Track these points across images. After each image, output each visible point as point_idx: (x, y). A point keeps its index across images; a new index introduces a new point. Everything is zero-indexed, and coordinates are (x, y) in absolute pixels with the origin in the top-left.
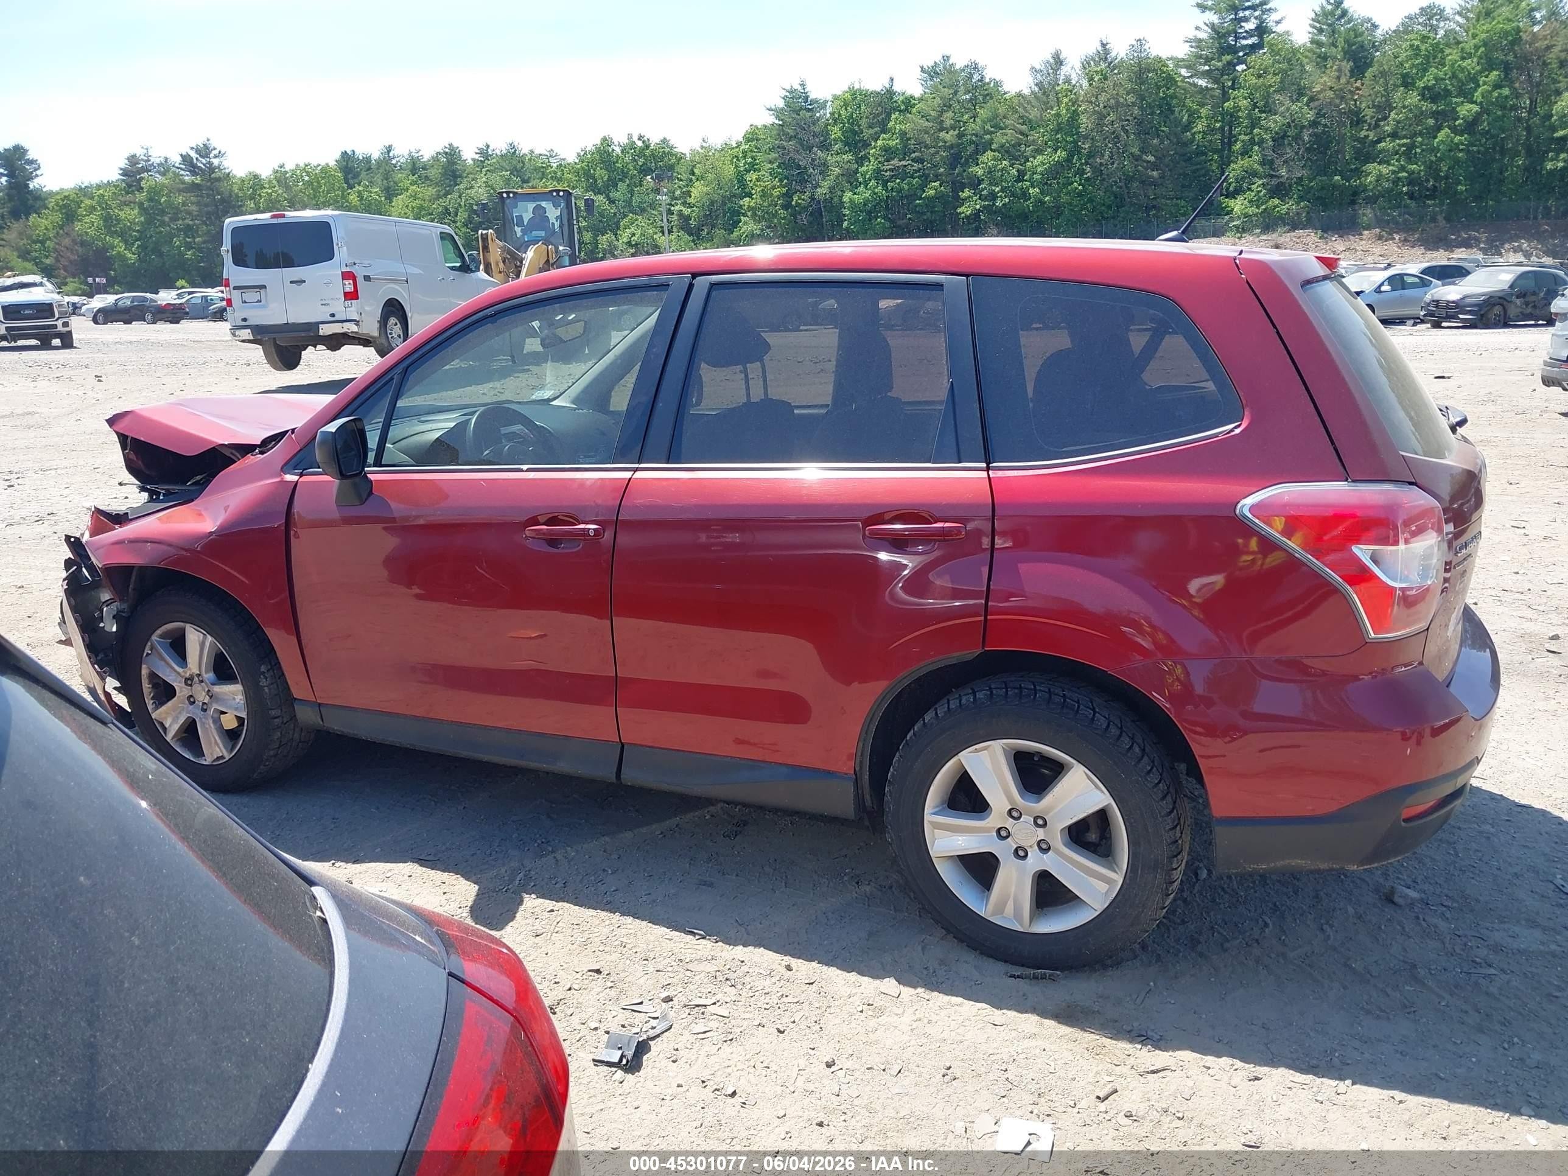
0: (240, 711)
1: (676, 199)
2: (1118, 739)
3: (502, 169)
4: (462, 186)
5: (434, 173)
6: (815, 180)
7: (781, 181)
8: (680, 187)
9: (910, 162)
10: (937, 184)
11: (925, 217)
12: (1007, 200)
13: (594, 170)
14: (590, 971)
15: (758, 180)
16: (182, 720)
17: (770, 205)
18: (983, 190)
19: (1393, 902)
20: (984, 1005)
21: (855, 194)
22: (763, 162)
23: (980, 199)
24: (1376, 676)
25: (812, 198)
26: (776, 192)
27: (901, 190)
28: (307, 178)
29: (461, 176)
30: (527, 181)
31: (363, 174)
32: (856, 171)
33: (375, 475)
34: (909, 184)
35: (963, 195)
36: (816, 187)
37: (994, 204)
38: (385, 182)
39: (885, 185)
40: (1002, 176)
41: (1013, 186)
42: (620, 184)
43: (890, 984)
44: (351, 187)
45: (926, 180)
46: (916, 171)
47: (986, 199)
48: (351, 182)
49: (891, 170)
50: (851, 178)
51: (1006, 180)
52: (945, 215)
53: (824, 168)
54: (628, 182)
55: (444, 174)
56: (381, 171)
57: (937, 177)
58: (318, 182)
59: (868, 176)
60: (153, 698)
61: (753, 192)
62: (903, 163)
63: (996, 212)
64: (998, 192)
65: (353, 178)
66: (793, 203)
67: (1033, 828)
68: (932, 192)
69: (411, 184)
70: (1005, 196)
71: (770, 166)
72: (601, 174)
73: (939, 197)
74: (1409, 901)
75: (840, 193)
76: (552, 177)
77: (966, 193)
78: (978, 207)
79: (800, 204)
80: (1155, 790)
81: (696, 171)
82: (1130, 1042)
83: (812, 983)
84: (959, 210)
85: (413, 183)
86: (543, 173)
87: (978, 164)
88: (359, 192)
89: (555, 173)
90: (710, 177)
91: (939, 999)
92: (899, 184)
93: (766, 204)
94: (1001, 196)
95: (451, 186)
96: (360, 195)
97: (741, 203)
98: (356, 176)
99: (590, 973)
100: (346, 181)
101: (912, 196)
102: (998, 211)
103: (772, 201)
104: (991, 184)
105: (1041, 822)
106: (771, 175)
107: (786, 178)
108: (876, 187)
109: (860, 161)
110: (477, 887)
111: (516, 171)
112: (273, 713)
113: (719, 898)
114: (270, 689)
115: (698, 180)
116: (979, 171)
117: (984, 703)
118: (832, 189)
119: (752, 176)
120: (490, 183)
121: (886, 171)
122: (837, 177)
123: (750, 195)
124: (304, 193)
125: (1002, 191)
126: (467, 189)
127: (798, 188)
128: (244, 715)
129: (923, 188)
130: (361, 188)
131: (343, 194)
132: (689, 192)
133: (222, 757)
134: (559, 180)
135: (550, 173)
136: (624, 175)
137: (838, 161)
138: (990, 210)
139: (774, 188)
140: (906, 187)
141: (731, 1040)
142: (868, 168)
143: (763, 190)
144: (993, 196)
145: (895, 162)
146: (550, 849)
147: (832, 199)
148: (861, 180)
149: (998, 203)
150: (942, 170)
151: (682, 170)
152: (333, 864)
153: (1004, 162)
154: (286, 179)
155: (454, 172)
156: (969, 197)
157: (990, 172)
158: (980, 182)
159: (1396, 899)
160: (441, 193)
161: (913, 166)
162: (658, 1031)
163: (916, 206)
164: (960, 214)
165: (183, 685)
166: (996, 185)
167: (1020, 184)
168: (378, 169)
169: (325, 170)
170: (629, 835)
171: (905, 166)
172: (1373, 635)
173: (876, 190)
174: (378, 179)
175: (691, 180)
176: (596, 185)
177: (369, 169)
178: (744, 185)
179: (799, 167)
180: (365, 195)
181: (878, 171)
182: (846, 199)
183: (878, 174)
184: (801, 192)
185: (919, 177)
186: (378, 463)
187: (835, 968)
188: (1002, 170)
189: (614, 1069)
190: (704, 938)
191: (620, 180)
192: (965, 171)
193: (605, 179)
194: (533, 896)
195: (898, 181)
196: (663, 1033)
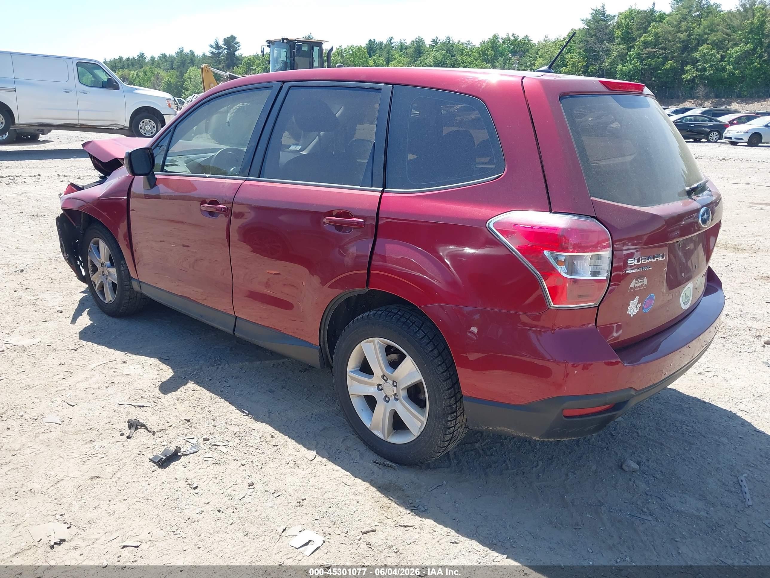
0: (115, 281)
1: (527, 67)
2: (426, 345)
3: (443, 49)
4: (422, 58)
5: (410, 51)
6: (603, 58)
7: (584, 58)
8: (530, 61)
9: (658, 49)
10: (672, 62)
11: (662, 80)
12: (712, 72)
13: (488, 51)
14: (185, 420)
15: (571, 58)
16: (99, 283)
17: (576, 71)
18: (699, 66)
19: (622, 469)
20: (348, 473)
21: (624, 66)
22: (576, 49)
23: (696, 70)
24: (561, 329)
25: (600, 68)
26: (580, 65)
27: (651, 65)
28: (351, 52)
29: (422, 53)
30: (454, 56)
31: (378, 51)
32: (627, 54)
33: (158, 176)
34: (655, 61)
35: (686, 68)
36: (603, 62)
37: (704, 74)
38: (387, 55)
39: (641, 63)
40: (711, 58)
41: (717, 64)
42: (500, 58)
43: (312, 454)
44: (371, 57)
45: (666, 59)
46: (661, 55)
47: (701, 71)
48: (372, 54)
49: (646, 54)
50: (623, 58)
51: (713, 61)
52: (674, 79)
53: (608, 52)
54: (504, 57)
55: (414, 52)
56: (386, 49)
57: (672, 58)
58: (356, 54)
59: (632, 57)
60: (92, 271)
61: (568, 64)
62: (654, 50)
63: (705, 78)
64: (708, 67)
65: (373, 53)
66: (589, 70)
67: (392, 386)
68: (668, 66)
69: (399, 56)
70: (712, 70)
71: (579, 50)
72: (491, 53)
73: (672, 69)
74: (631, 470)
75: (615, 66)
76: (466, 54)
77: (689, 67)
78: (694, 75)
79: (592, 71)
80: (441, 375)
81: (539, 53)
82: (406, 509)
83: (276, 446)
84: (683, 77)
85: (401, 56)
86: (462, 52)
87: (698, 51)
88: (374, 59)
89: (468, 52)
90: (546, 56)
91: (331, 465)
92: (650, 61)
93: (574, 70)
94: (709, 70)
95: (417, 57)
96: (374, 60)
97: (561, 69)
98: (374, 52)
99: (184, 421)
100: (369, 54)
101: (656, 68)
102: (707, 78)
103: (577, 69)
104: (704, 63)
105: (395, 384)
106: (579, 55)
107: (587, 57)
108: (637, 63)
109: (629, 49)
110: (173, 374)
111: (449, 51)
112: (125, 283)
113: (271, 398)
114: (124, 272)
115: (540, 57)
116: (698, 55)
117: (371, 317)
118: (611, 64)
119: (569, 56)
120: (436, 56)
121: (643, 54)
122: (615, 57)
123: (566, 66)
124: (349, 59)
125: (710, 66)
126: (424, 59)
127: (593, 62)
128: (116, 282)
129: (663, 64)
130: (375, 58)
131: (366, 60)
132: (534, 63)
133: (111, 301)
134: (470, 56)
135: (466, 52)
136: (502, 54)
137: (617, 48)
138: (701, 77)
139: (579, 62)
140: (654, 63)
141: (216, 464)
142: (633, 53)
143: (573, 63)
144: (704, 69)
145: (649, 49)
146: (219, 363)
147: (611, 69)
148: (628, 59)
149: (707, 73)
150: (676, 54)
151: (532, 52)
152: (126, 354)
153: (714, 51)
154: (342, 52)
155: (419, 50)
156: (690, 69)
157: (704, 56)
158: (698, 61)
159: (624, 467)
160: (412, 61)
161: (659, 52)
162: (188, 453)
163: (658, 74)
164: (684, 78)
165: (100, 266)
166: (707, 63)
167: (721, 63)
168: (385, 48)
169: (360, 49)
170: (259, 363)
171: (655, 52)
172: (552, 305)
173: (636, 65)
174: (384, 53)
175: (536, 57)
176: (488, 59)
177: (381, 48)
178: (564, 60)
179: (595, 51)
180: (377, 61)
181: (639, 54)
182: (618, 69)
183: (638, 56)
184: (594, 65)
185: (662, 58)
186: (162, 170)
187: (294, 441)
188: (711, 55)
189: (155, 465)
190: (247, 415)
191: (500, 56)
192: (689, 55)
193: (493, 56)
194: (193, 382)
195: (650, 59)
196: (191, 454)
